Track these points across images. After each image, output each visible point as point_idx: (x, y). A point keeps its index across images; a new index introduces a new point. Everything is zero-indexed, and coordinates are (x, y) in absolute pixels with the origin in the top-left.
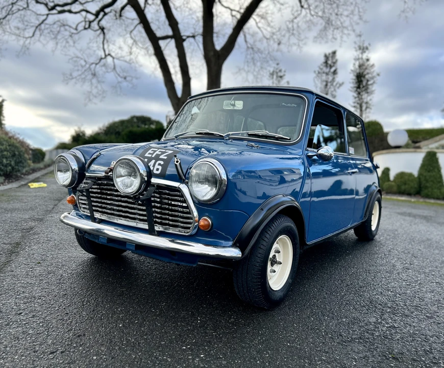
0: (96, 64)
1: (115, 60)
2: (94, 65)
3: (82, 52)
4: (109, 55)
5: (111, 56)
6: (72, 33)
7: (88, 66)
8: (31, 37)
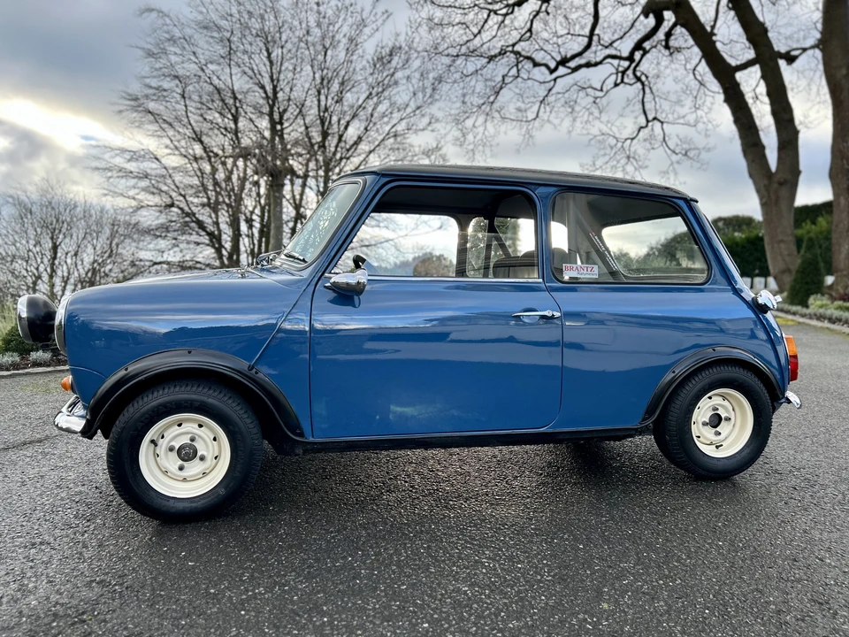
0: (632, 139)
1: (665, 125)
2: (629, 141)
3: (609, 125)
4: (655, 119)
5: (659, 120)
6: (596, 98)
7: (620, 145)
8: (535, 119)
